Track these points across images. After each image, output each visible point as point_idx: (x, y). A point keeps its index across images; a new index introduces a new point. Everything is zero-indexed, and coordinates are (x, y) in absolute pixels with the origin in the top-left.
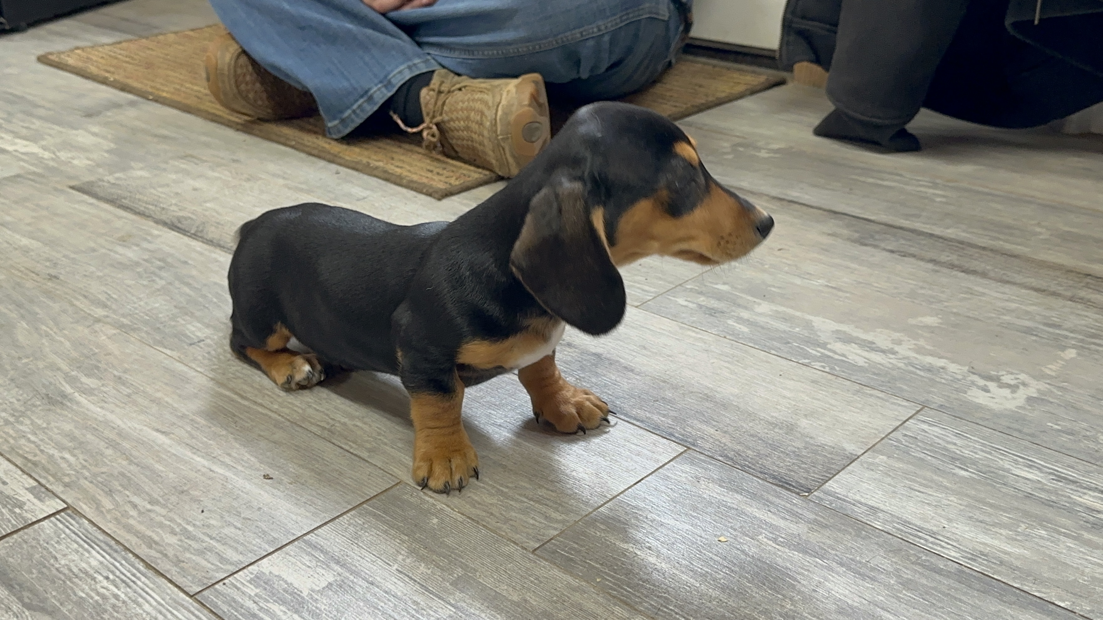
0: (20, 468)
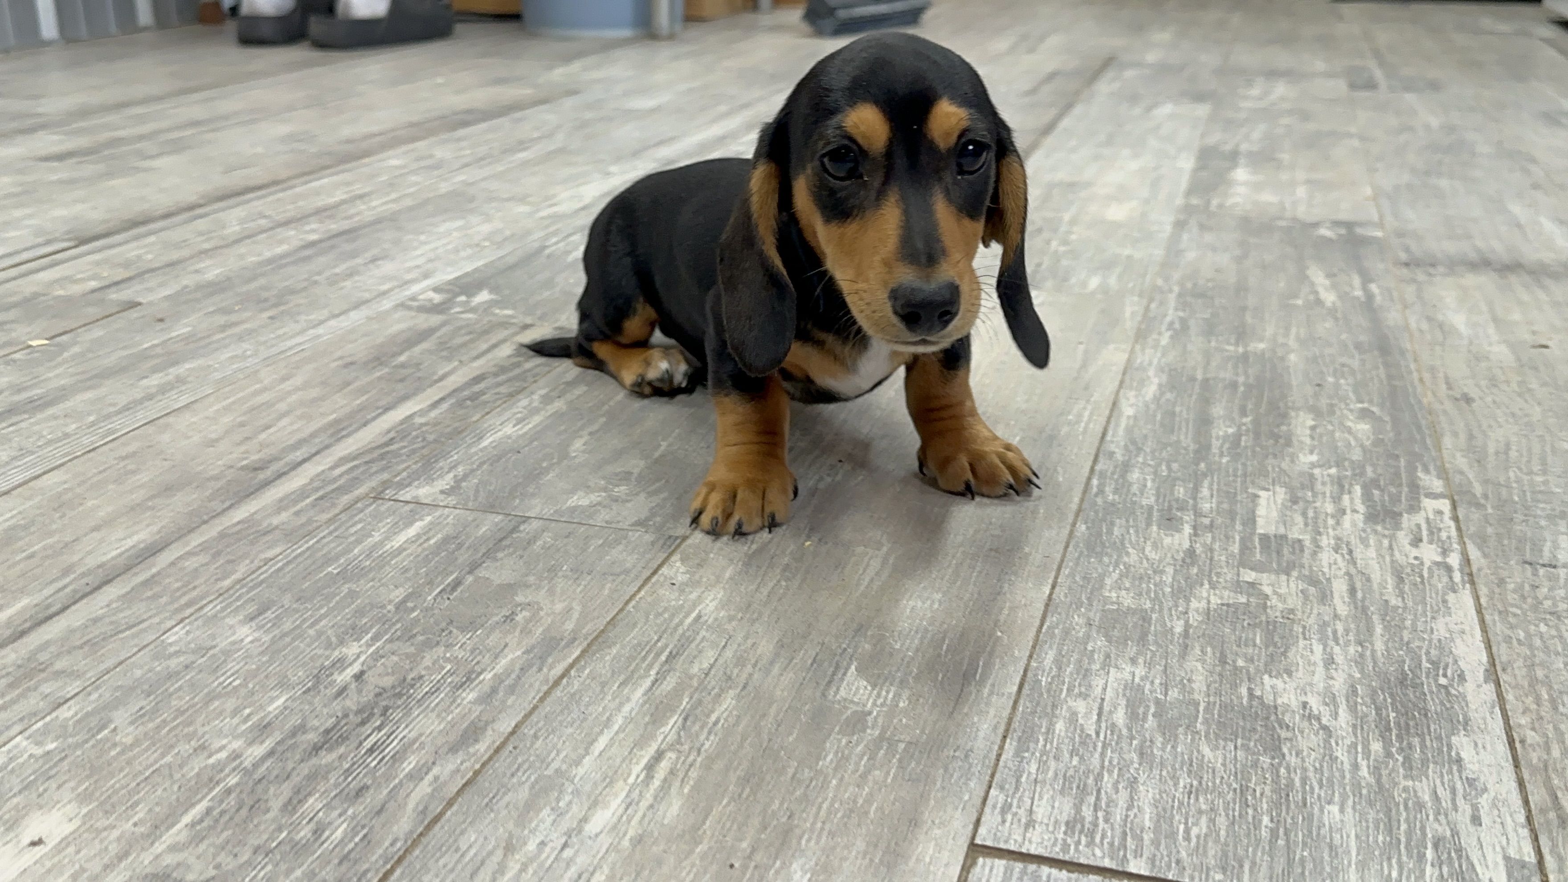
0: (1529, 811)
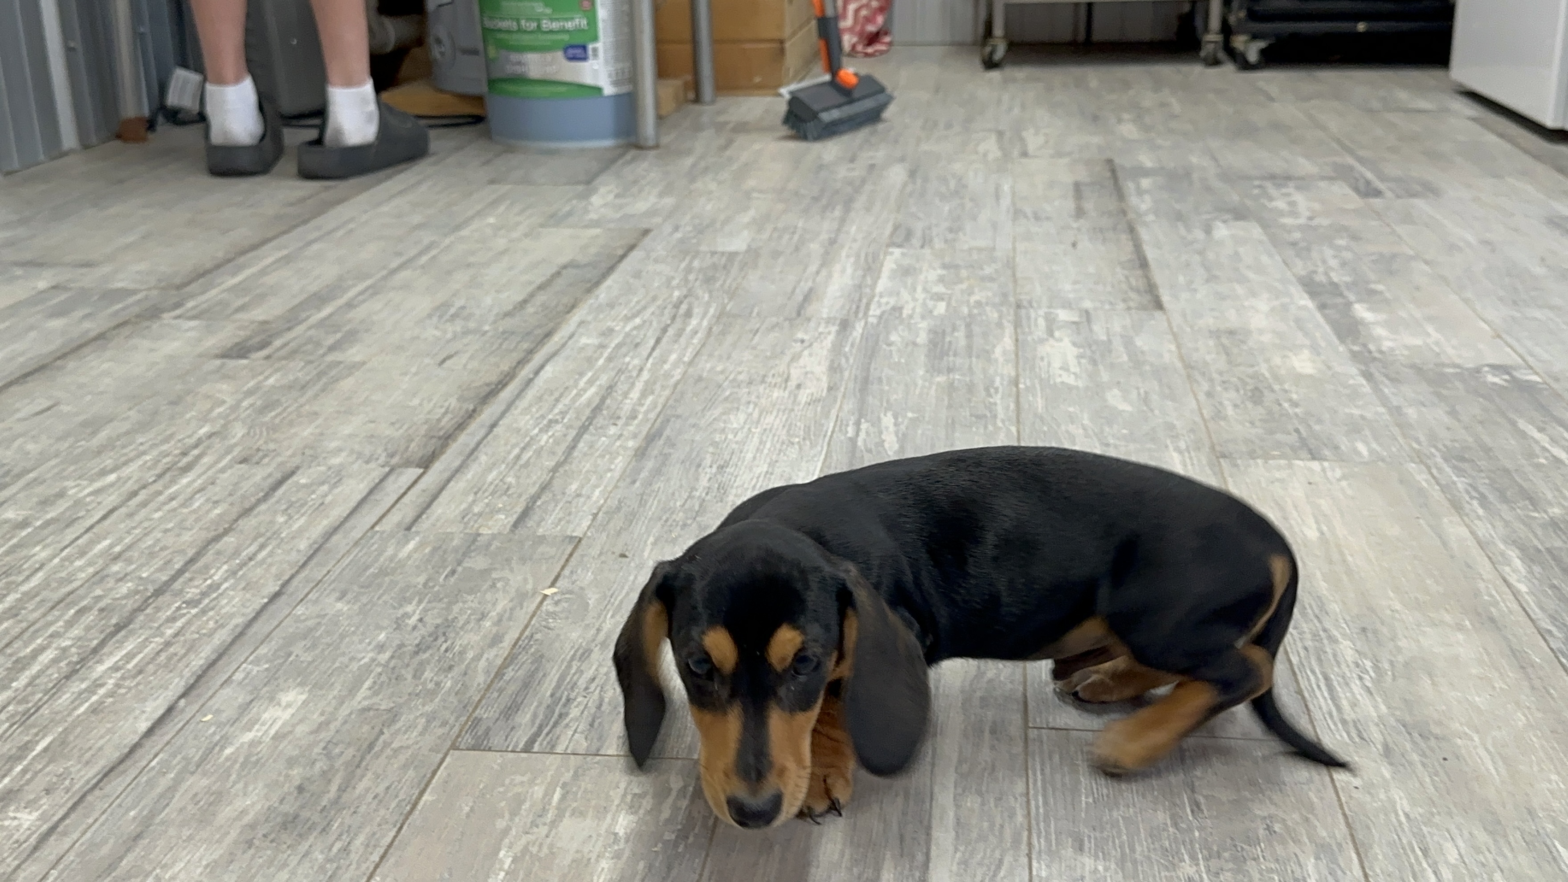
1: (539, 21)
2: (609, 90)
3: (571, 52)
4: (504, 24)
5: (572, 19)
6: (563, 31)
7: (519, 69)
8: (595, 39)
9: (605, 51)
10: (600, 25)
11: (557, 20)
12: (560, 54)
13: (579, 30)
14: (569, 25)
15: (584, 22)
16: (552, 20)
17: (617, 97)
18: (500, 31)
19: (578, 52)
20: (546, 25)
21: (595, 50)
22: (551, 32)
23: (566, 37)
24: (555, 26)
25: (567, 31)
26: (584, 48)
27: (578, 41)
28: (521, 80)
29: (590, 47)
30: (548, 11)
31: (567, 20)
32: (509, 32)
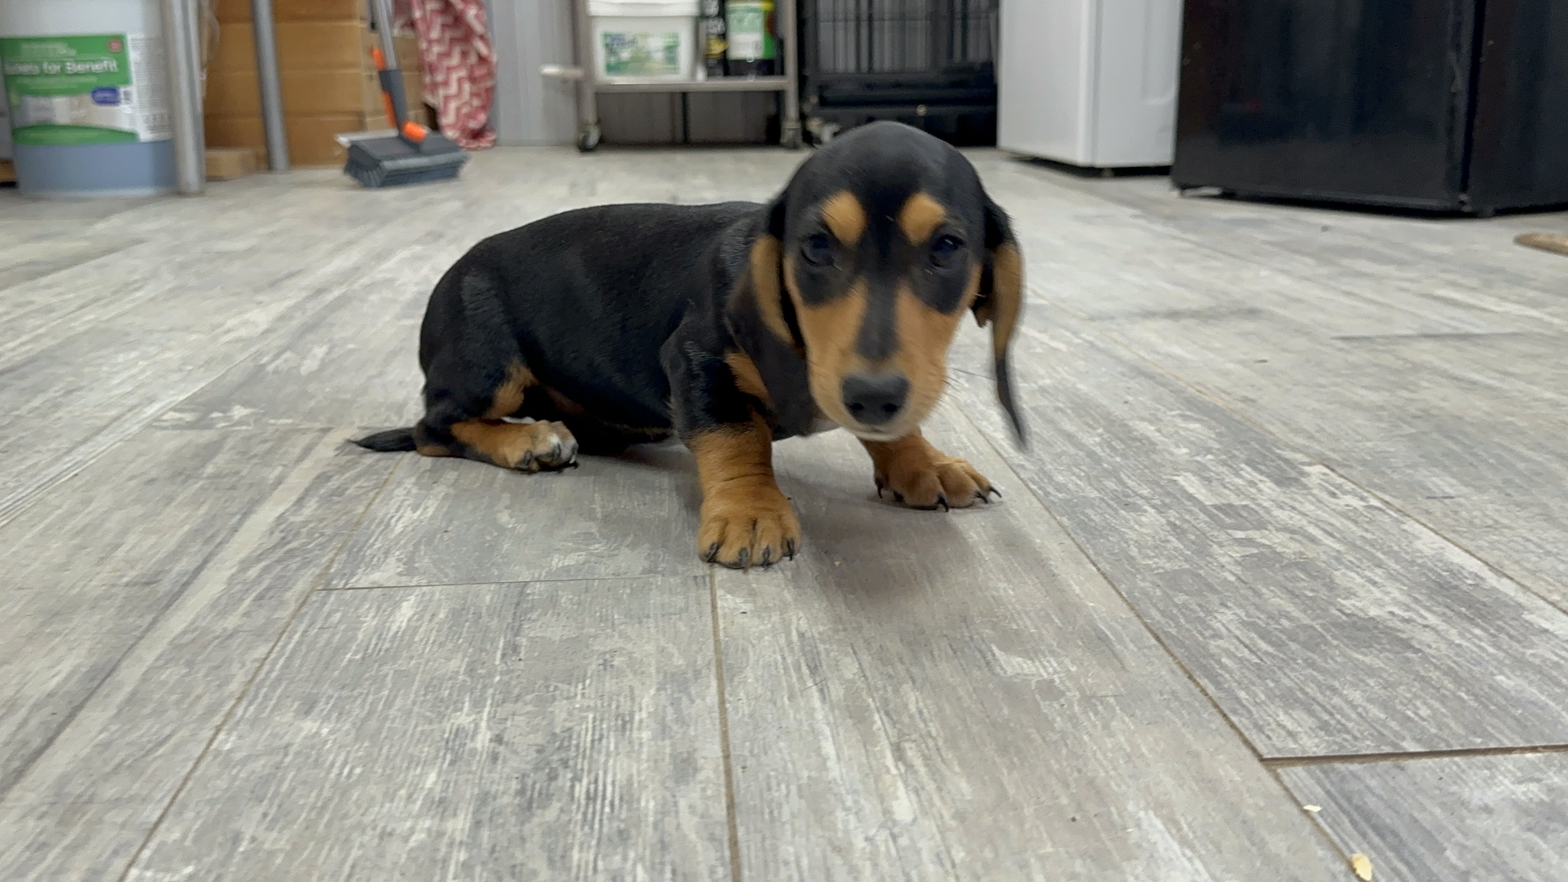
1: (63, 63)
2: (145, 135)
3: (100, 95)
4: (25, 69)
5: (102, 61)
6: (89, 73)
7: (43, 115)
8: (127, 81)
9: (140, 96)
10: (133, 68)
11: (84, 62)
12: (87, 98)
13: (107, 73)
14: (96, 67)
15: (114, 65)
16: (77, 62)
17: (154, 143)
18: (21, 75)
19: (107, 95)
20: (71, 67)
21: (127, 95)
22: (77, 74)
23: (93, 80)
24: (80, 68)
25: (95, 74)
26: (114, 91)
27: (106, 83)
28: (47, 126)
29: (122, 90)
30: (73, 52)
31: (94, 61)
32: (31, 76)
